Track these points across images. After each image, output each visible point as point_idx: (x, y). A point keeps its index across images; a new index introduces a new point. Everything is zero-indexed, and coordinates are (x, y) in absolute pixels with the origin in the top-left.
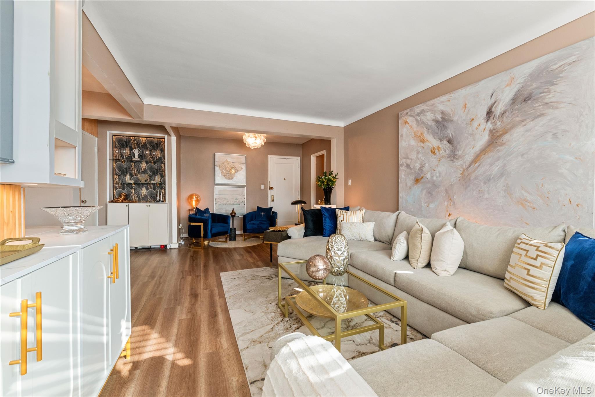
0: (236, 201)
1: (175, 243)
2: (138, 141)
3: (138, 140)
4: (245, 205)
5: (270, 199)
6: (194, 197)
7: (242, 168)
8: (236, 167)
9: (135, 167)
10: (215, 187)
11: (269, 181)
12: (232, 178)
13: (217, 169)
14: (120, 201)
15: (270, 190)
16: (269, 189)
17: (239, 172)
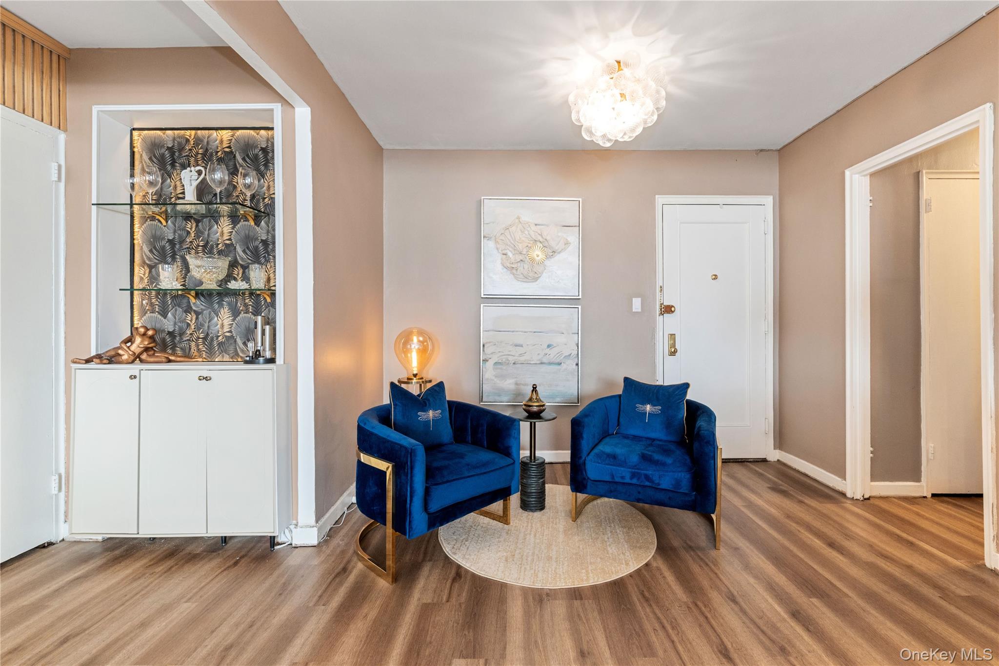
0: (548, 351)
1: (307, 526)
2: (208, 142)
3: (206, 141)
4: (577, 364)
5: (662, 346)
6: (415, 339)
7: (567, 243)
8: (548, 238)
9: (197, 236)
10: (482, 305)
11: (659, 283)
12: (536, 276)
13: (488, 246)
14: (125, 357)
15: (661, 314)
16: (658, 312)
17: (558, 257)
